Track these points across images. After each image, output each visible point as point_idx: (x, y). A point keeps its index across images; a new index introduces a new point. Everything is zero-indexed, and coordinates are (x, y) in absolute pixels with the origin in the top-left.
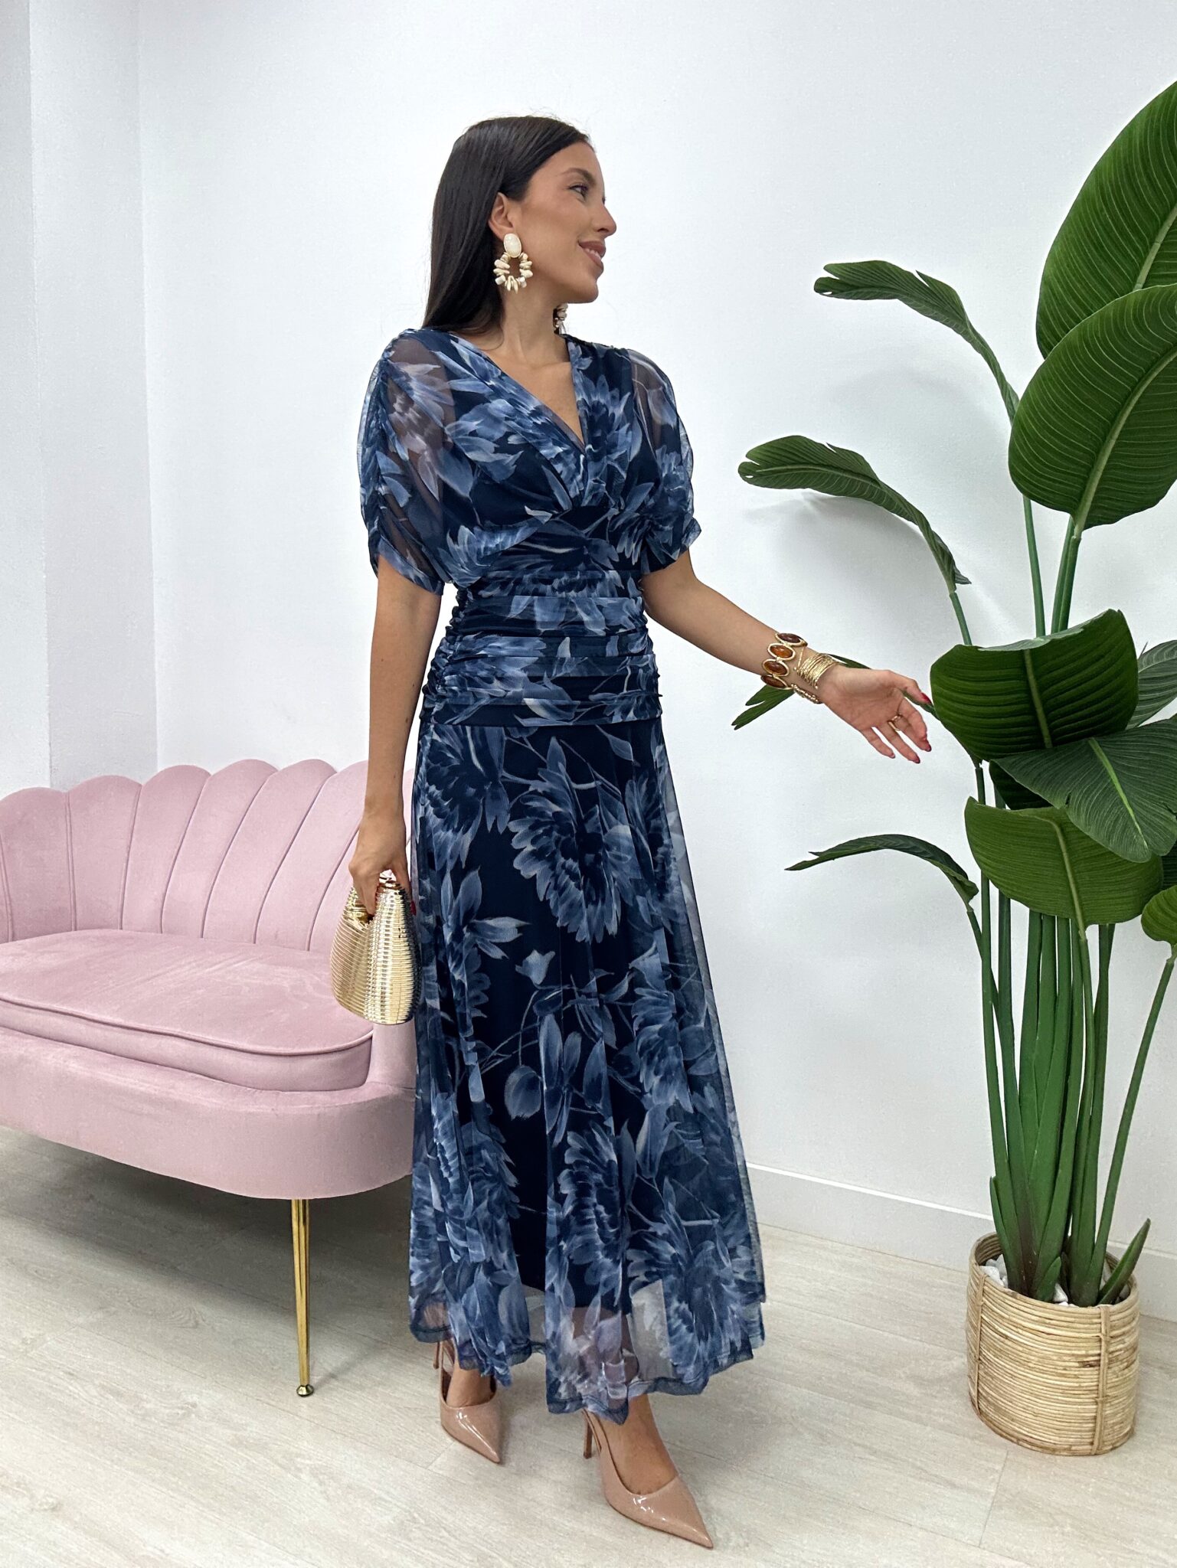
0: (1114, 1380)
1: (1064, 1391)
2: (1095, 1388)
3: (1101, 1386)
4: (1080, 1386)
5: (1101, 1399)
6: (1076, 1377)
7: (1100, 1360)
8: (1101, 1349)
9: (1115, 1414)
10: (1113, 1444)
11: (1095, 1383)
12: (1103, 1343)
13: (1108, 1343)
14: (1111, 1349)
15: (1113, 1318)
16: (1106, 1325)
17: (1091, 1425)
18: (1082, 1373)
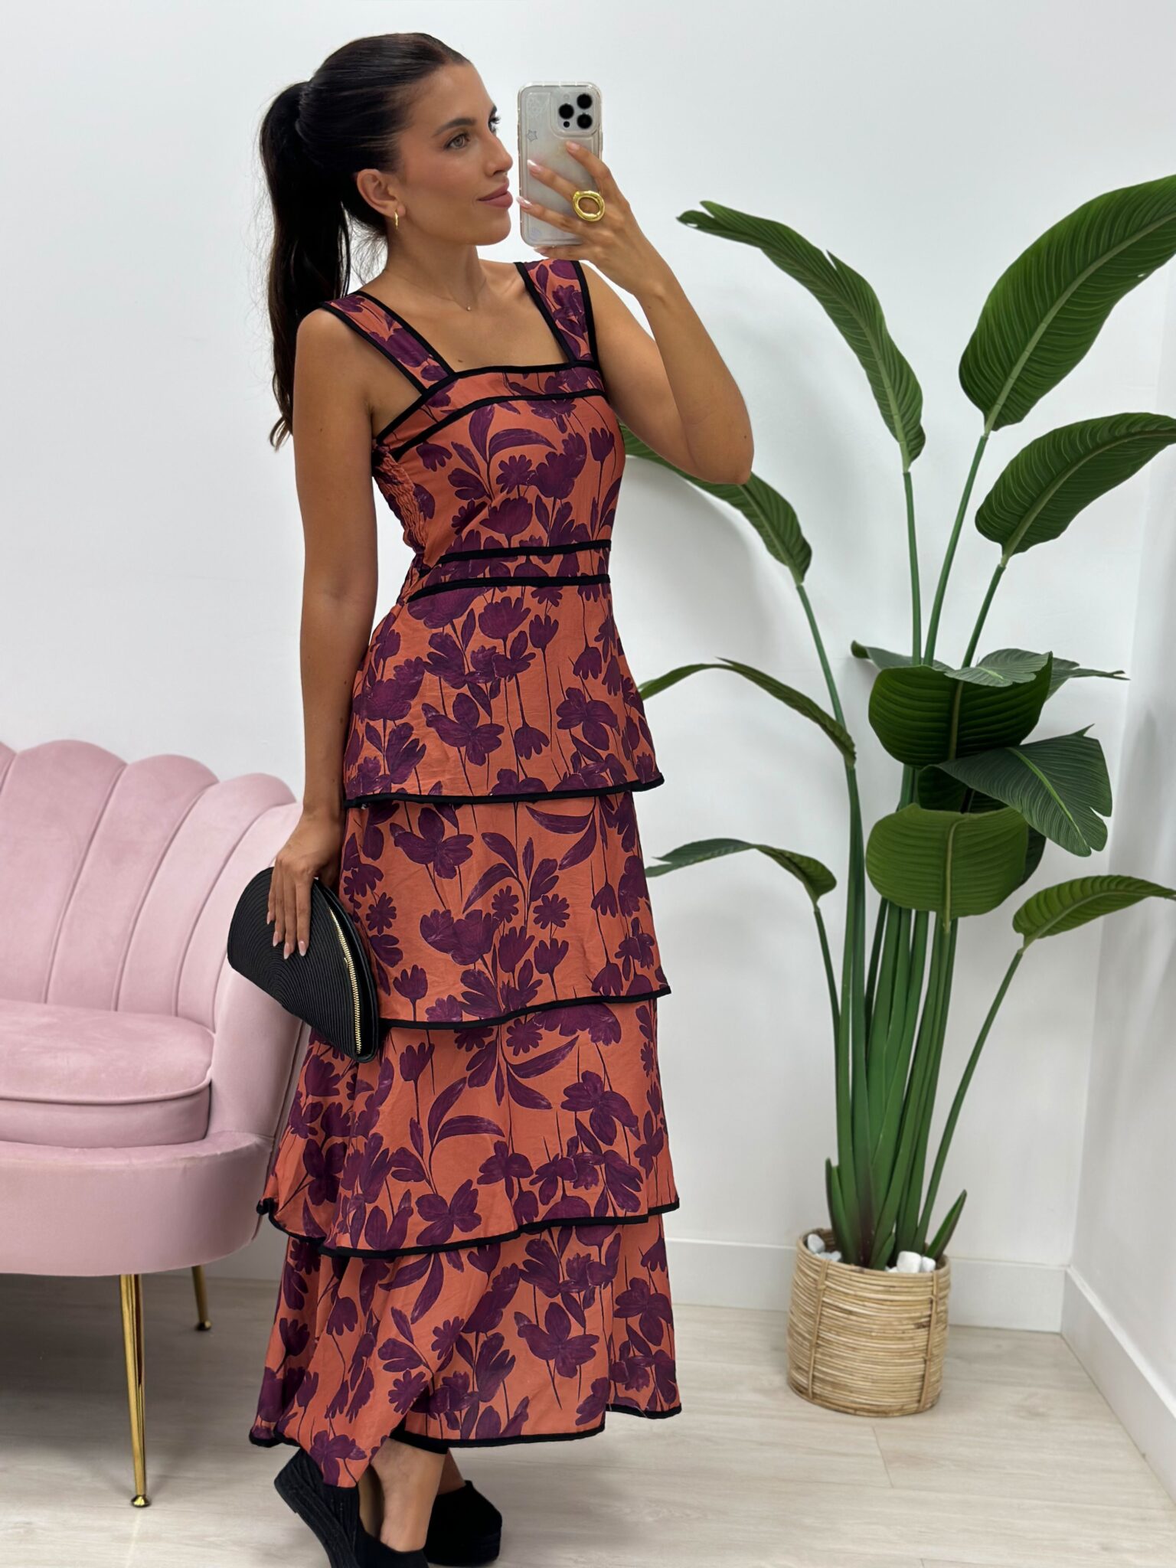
0: (937, 1340)
1: (901, 1354)
2: (925, 1348)
3: (930, 1346)
4: (915, 1347)
5: (929, 1356)
6: (912, 1338)
7: (930, 1321)
8: (931, 1309)
9: (935, 1373)
10: (931, 1402)
11: (925, 1343)
12: (934, 1304)
13: (937, 1302)
14: (939, 1310)
15: (941, 1280)
16: (937, 1287)
17: (919, 1384)
18: (916, 1334)
